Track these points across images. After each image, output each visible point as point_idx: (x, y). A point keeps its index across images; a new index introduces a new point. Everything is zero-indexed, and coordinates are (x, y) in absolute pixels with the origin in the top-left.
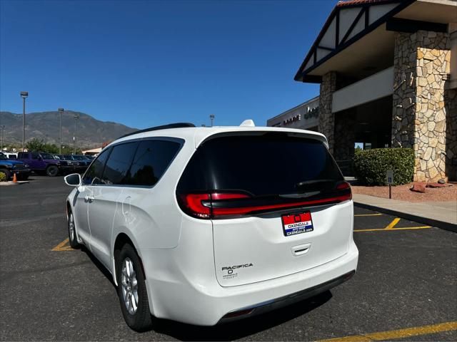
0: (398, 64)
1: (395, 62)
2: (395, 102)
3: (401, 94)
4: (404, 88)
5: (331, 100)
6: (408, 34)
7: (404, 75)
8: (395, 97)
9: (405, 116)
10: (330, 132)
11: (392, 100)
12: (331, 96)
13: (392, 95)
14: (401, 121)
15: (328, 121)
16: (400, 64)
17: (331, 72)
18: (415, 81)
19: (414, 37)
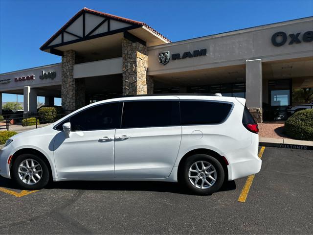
0: (125, 57)
1: (123, 56)
2: (124, 79)
3: (128, 74)
4: (129, 71)
5: (72, 70)
6: (131, 42)
7: (129, 64)
8: (124, 75)
9: (130, 86)
10: (72, 91)
11: (122, 77)
12: (72, 67)
13: (122, 74)
14: (129, 89)
15: (71, 83)
16: (127, 58)
17: (72, 50)
18: (136, 69)
19: (134, 45)
